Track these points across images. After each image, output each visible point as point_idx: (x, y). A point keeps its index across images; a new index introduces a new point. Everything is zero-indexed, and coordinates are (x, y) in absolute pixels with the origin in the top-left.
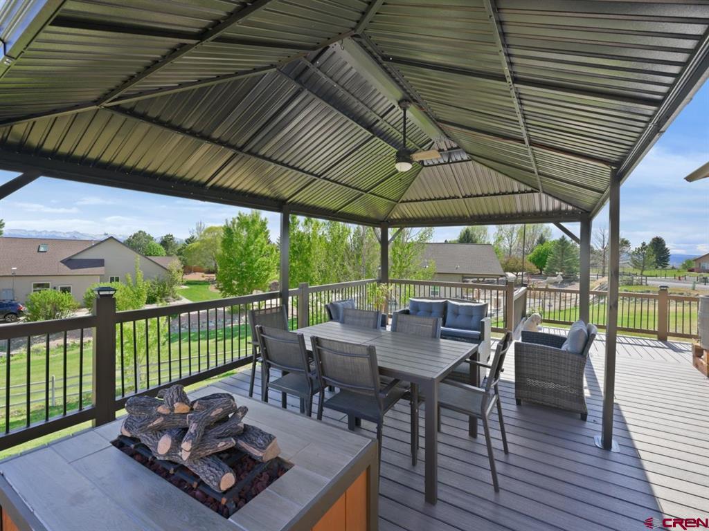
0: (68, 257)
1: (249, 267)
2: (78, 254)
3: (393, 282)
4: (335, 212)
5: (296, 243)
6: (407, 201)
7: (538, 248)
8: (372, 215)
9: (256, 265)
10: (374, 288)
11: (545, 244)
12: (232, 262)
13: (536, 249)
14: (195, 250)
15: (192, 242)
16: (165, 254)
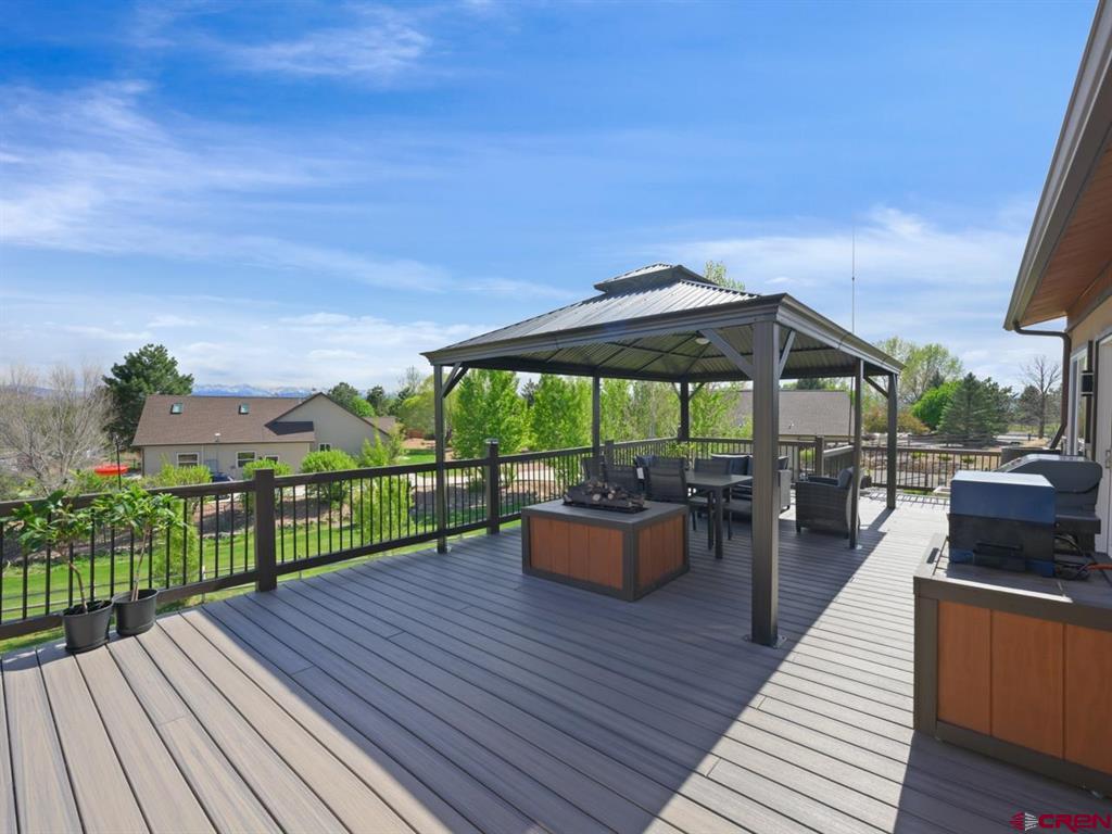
0: (272, 419)
1: (495, 429)
2: (284, 415)
3: (693, 440)
4: (636, 371)
5: (556, 395)
6: (709, 357)
7: (932, 393)
8: (672, 371)
9: (502, 427)
10: (674, 446)
11: (941, 387)
12: (470, 423)
13: (927, 395)
14: (414, 407)
15: (407, 397)
16: (373, 414)
